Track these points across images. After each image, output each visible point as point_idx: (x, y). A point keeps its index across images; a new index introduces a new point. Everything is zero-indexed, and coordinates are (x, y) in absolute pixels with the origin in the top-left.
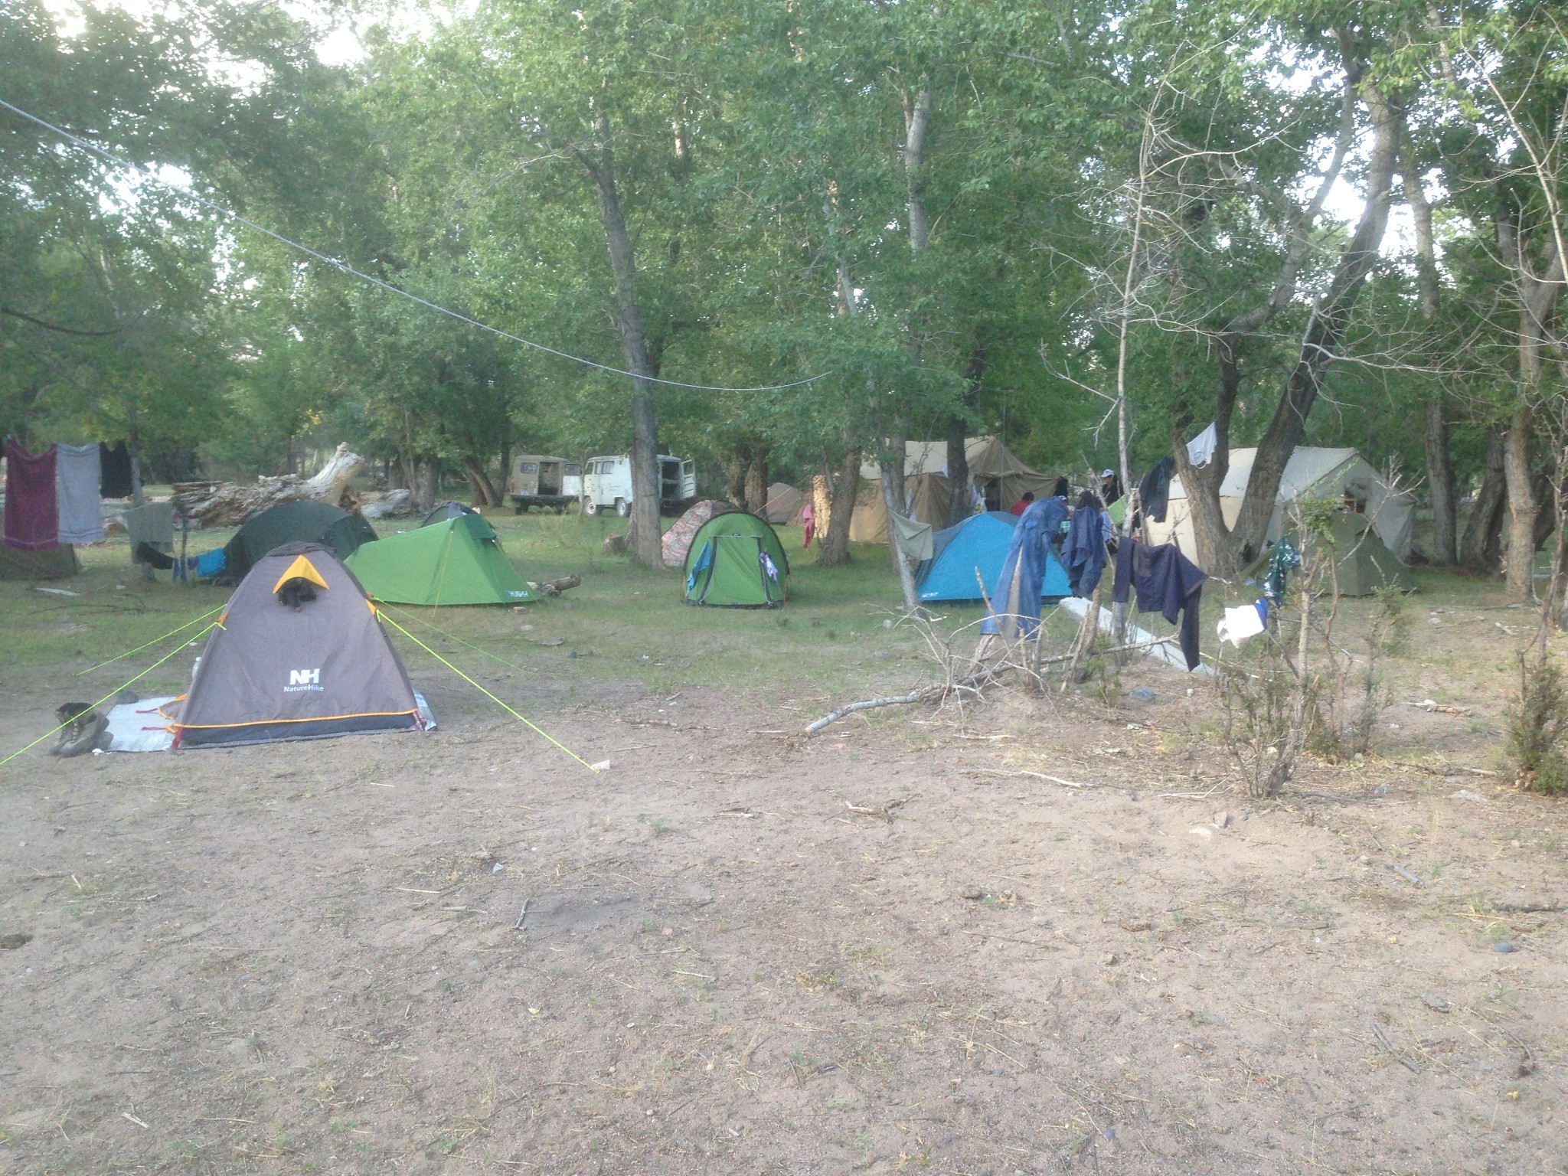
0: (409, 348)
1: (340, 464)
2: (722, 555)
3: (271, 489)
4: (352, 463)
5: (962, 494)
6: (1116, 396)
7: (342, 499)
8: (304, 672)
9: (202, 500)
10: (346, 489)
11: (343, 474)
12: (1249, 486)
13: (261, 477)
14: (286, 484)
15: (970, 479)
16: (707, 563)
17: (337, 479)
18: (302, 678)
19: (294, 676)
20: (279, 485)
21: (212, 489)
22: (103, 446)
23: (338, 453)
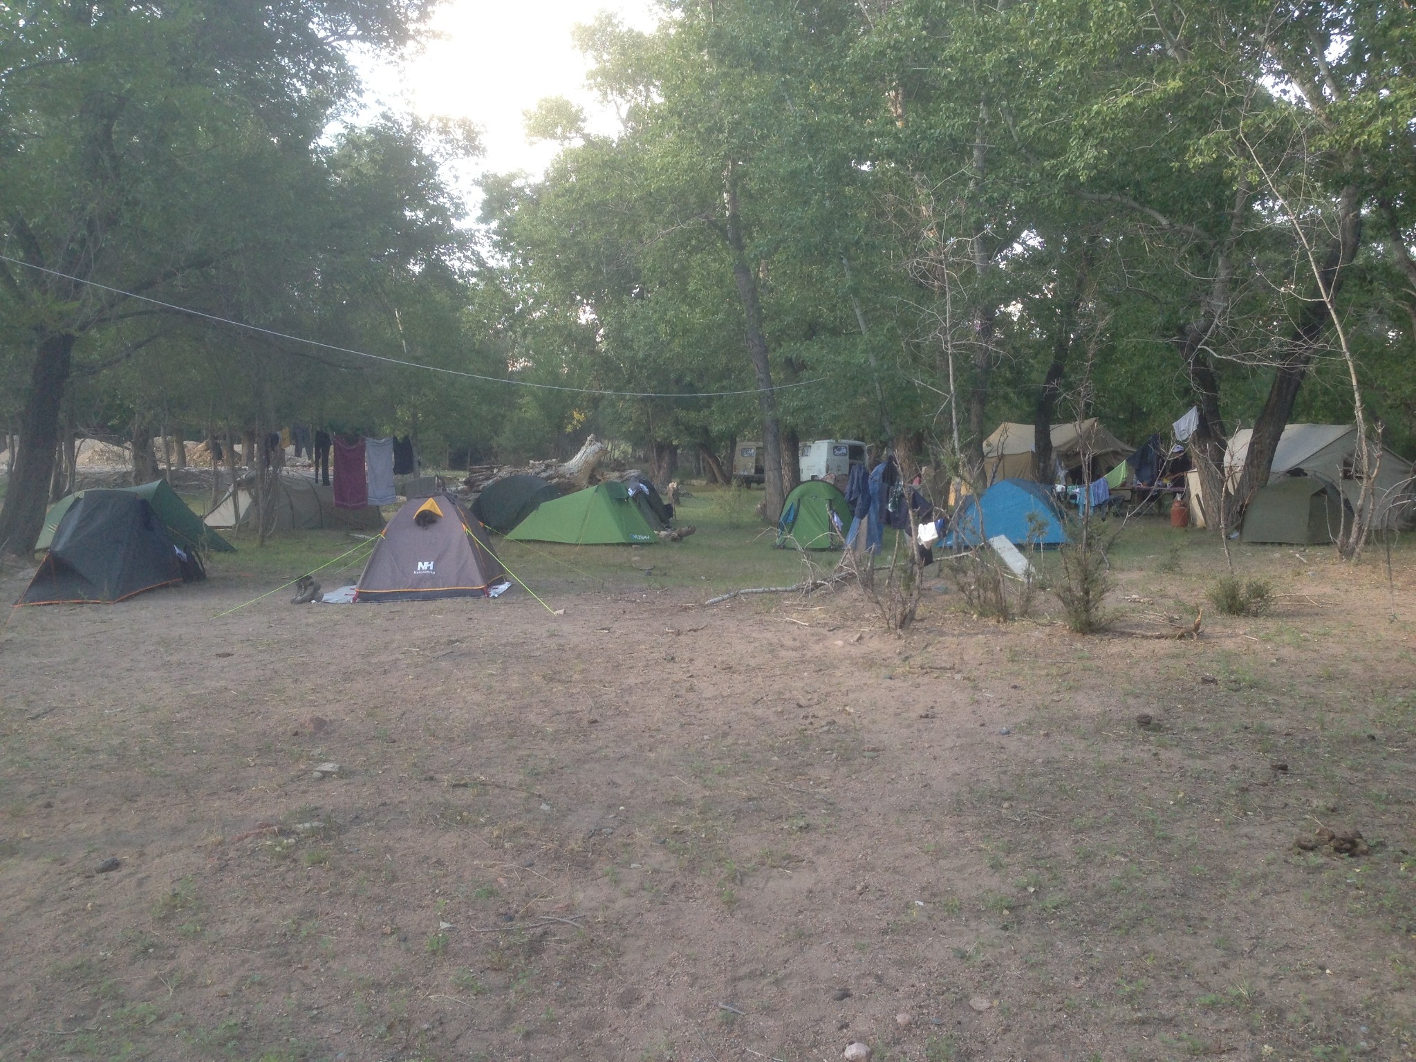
0: (644, 360)
1: (588, 451)
2: (803, 511)
3: (537, 470)
4: (597, 450)
5: (1045, 468)
6: (948, 391)
7: (590, 478)
8: (426, 563)
9: (487, 479)
10: (593, 470)
11: (590, 458)
12: (1247, 458)
13: (531, 462)
14: (548, 467)
15: (1054, 456)
16: (791, 518)
17: (586, 462)
18: (424, 566)
19: (420, 564)
20: (543, 467)
21: (495, 471)
22: (395, 439)
23: (587, 443)
